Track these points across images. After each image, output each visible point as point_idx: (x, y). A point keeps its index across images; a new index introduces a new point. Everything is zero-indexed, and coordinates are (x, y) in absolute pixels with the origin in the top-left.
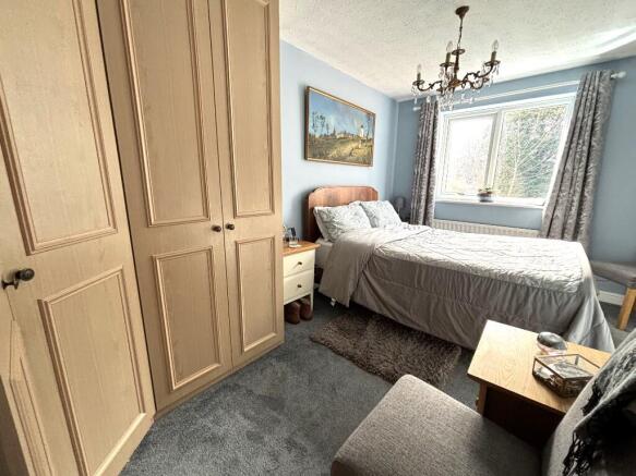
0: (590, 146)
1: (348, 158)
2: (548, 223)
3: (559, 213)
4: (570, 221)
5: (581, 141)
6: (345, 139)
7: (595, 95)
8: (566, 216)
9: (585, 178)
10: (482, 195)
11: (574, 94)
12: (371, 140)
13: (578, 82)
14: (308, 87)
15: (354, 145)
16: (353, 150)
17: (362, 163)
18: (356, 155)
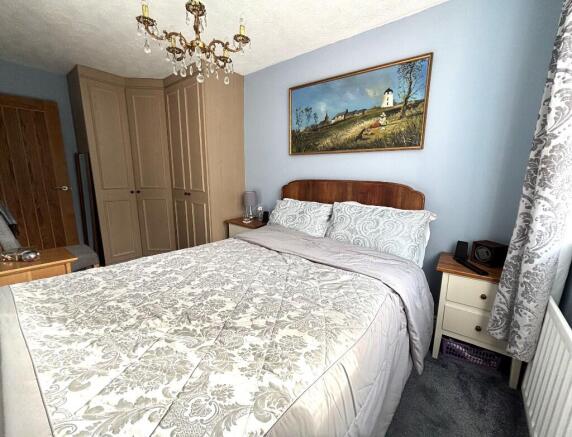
1: (353, 144)
6: (348, 120)
12: (423, 102)
14: (290, 89)
15: (367, 123)
16: (364, 130)
17: (390, 146)
18: (373, 137)
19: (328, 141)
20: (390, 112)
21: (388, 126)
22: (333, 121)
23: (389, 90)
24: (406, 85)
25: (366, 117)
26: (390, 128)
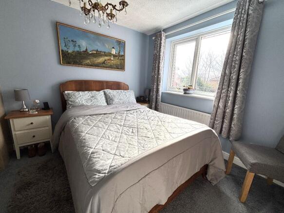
0: (242, 56)
1: (101, 65)
2: (215, 111)
3: (221, 105)
4: (228, 110)
5: (235, 53)
6: (98, 54)
7: (245, 16)
8: (225, 107)
9: (238, 79)
10: (185, 90)
11: (231, 21)
12: (123, 56)
13: (234, 9)
14: (57, 22)
15: (106, 58)
16: (105, 60)
17: (115, 68)
18: (109, 64)
19: (88, 61)
20: (114, 56)
21: (114, 61)
22: (90, 53)
23: (113, 48)
24: (119, 48)
25: (106, 55)
26: (115, 62)
